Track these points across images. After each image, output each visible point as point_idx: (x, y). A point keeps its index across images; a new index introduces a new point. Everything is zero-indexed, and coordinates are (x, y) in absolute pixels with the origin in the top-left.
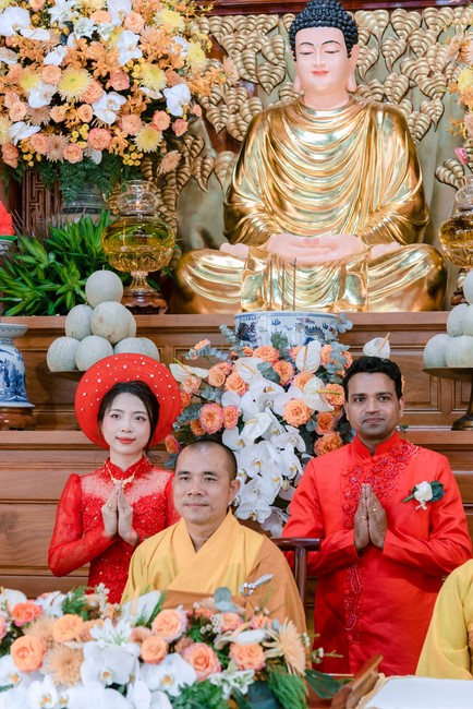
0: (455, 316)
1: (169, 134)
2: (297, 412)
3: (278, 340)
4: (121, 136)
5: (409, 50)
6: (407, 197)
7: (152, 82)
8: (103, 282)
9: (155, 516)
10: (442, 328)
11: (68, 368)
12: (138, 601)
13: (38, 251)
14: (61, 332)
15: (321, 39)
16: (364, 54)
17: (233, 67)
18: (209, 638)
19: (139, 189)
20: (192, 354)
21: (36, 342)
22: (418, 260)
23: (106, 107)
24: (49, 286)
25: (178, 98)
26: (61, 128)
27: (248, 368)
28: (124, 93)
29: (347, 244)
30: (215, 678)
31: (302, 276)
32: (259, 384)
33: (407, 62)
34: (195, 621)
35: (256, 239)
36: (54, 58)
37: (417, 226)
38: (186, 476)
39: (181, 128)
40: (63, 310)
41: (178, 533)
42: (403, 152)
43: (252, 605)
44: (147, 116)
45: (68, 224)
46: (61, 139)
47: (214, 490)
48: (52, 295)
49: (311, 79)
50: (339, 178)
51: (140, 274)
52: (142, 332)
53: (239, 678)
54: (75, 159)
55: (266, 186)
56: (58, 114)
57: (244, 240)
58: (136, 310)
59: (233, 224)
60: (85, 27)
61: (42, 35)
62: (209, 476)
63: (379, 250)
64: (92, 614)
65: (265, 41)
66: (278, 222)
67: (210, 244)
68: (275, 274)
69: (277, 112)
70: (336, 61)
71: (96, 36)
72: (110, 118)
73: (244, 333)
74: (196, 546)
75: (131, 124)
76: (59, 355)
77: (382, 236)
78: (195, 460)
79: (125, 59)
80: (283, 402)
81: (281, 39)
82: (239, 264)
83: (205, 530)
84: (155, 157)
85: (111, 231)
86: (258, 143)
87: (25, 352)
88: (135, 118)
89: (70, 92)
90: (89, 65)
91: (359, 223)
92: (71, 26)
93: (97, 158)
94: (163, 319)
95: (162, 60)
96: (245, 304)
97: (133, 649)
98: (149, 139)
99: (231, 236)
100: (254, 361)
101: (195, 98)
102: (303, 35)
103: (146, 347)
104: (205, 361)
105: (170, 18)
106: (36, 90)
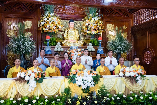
0: (88, 47)
2: (79, 55)
6: (78, 37)
7: (58, 25)
8: (59, 43)
11: (56, 51)
14: (55, 48)
15: (72, 23)
21: (53, 48)
22: (82, 42)
23: (54, 28)
24: (50, 43)
25: (60, 27)
28: (56, 27)
33: (76, 25)
37: (79, 39)
39: (60, 30)
42: (78, 33)
46: (50, 30)
50: (73, 35)
52: (62, 48)
53: (95, 75)
54: (51, 32)
55: (67, 35)
56: (50, 28)
57: (66, 40)
59: (64, 39)
60: (53, 20)
61: (49, 21)
63: (78, 41)
65: (64, 22)
66: (68, 38)
69: (68, 29)
70: (73, 25)
71: (54, 21)
74: (78, 65)
75: (56, 29)
77: (77, 40)
79: (56, 24)
80: (77, 54)
82: (67, 42)
86: (66, 31)
89: (51, 26)
90: (53, 24)
92: (51, 20)
93: (53, 32)
95: (59, 24)
96: (69, 45)
105: (59, 20)
106: (48, 26)
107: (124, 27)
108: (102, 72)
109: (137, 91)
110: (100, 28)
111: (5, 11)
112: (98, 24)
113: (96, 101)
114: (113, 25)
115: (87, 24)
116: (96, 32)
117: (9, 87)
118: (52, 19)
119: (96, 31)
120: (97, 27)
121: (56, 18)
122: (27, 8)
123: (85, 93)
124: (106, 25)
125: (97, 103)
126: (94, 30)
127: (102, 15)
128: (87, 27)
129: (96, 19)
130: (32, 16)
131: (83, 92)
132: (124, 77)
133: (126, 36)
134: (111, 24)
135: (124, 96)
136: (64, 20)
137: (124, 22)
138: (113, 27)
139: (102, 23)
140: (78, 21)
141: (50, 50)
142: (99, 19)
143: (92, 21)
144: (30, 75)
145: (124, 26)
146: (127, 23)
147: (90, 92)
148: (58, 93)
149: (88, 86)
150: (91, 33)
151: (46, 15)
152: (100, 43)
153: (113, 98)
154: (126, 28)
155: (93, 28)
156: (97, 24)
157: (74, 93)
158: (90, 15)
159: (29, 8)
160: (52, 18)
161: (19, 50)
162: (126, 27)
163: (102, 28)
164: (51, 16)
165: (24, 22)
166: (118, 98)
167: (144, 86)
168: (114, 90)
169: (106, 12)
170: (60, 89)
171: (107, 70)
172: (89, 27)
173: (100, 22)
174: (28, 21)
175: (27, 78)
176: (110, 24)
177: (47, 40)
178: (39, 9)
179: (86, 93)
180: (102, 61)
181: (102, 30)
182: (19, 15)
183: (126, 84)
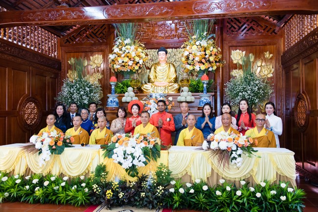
0: (182, 94)
1: (140, 67)
3: (156, 97)
4: (133, 67)
5: (175, 55)
6: (174, 76)
7: (137, 59)
8: (130, 89)
9: (138, 124)
10: (180, 96)
11: (125, 101)
12: (136, 135)
13: (120, 84)
14: (124, 96)
15: (162, 53)
16: (168, 55)
17: (149, 57)
18: (147, 140)
19: (135, 75)
20: (143, 99)
21: (120, 98)
22: (176, 86)
23: (130, 63)
24: (122, 89)
25: (141, 62)
26: (124, 66)
27: (152, 101)
28: (133, 61)
29: (166, 84)
30: (148, 146)
31: (159, 88)
32: (153, 104)
33: (175, 57)
34: (145, 138)
35: (153, 83)
36: (123, 56)
37: (176, 80)
38: (143, 117)
39: (141, 66)
40: (124, 93)
41: (142, 125)
42: (174, 70)
43: (153, 135)
44: (136, 64)
45: (125, 81)
46: (124, 68)
47: (147, 119)
48: (123, 91)
49: (161, 59)
50: (164, 74)
51: (135, 88)
52: (136, 96)
53: (151, 146)
54: (126, 71)
55: (154, 75)
56: (123, 64)
57: (151, 83)
58: (135, 93)
59: (149, 80)
60: (127, 51)
61: (121, 52)
62: (146, 117)
63: (171, 84)
64: (130, 137)
65: (154, 53)
66: (156, 80)
67: (146, 83)
68: (155, 88)
69: (156, 64)
70: (164, 56)
71: (129, 52)
72: (131, 65)
73: (151, 96)
74: (144, 127)
75: (134, 66)
76: (124, 99)
77: (171, 82)
78: (144, 115)
79: (133, 56)
81: (156, 53)
82: (150, 86)
83: (145, 125)
84: (137, 70)
85: (131, 81)
86: (153, 68)
87: (119, 99)
88: (135, 65)
89: (125, 61)
90: (128, 57)
91: (168, 80)
92: (125, 51)
93: (129, 71)
94: (139, 94)
95: (139, 56)
96: (151, 92)
97: (136, 142)
98: (137, 68)
99: (149, 82)
100: (153, 100)
101: (143, 62)
102: (159, 52)
103: (137, 98)
104: (145, 100)
105: (140, 50)
106: (120, 60)
107: (267, 55)
108: (188, 140)
109: (237, 180)
110: (212, 59)
111: (66, 43)
112: (208, 52)
113: (144, 193)
114: (244, 52)
115: (186, 53)
116: (203, 67)
117: (17, 158)
118: (127, 49)
119: (204, 64)
120: (205, 58)
121: (133, 47)
122: (95, 34)
123: (131, 176)
124: (230, 54)
125: (144, 196)
126: (199, 62)
127: (214, 35)
128: (188, 58)
129: (204, 43)
130: (103, 47)
131: (129, 174)
132: (210, 151)
133: (271, 71)
134: (240, 50)
135: (205, 188)
136: (154, 49)
137: (265, 45)
138: (244, 55)
139: (219, 49)
140: (178, 49)
141: (115, 100)
142: (211, 42)
143: (195, 47)
144: (44, 140)
145: (268, 53)
146: (272, 46)
147: (140, 175)
148: (87, 172)
149: (133, 165)
150: (194, 69)
151: (117, 43)
152: (205, 86)
153: (182, 191)
154: (271, 55)
155: (197, 59)
156: (205, 51)
157: (113, 176)
158: (193, 37)
159: (99, 35)
160: (127, 47)
161: (70, 101)
162: (270, 53)
163: (216, 59)
164: (127, 44)
165: (91, 58)
166: (192, 191)
167: (252, 169)
168: (189, 174)
169: (230, 29)
170: (91, 166)
171: (198, 136)
172: (191, 58)
173: (212, 48)
174: (97, 55)
175: (38, 146)
176: (238, 51)
177: (111, 83)
178: (112, 35)
179: (133, 176)
180: (190, 120)
181: (216, 62)
182: (85, 46)
183: (212, 164)
